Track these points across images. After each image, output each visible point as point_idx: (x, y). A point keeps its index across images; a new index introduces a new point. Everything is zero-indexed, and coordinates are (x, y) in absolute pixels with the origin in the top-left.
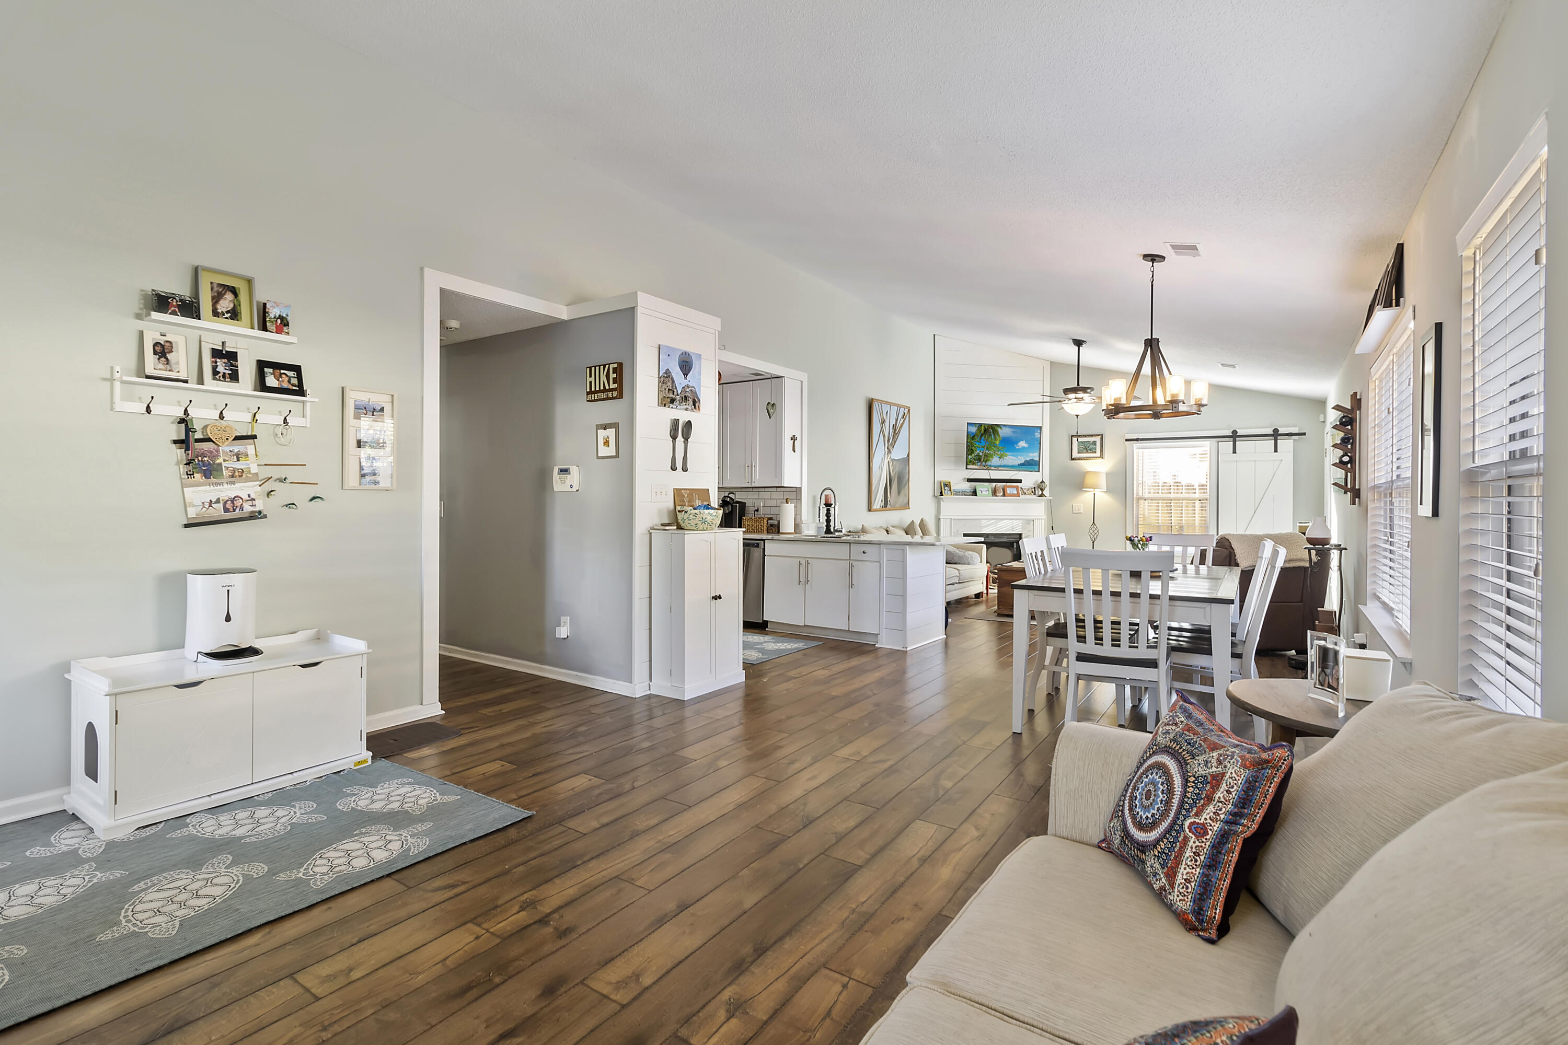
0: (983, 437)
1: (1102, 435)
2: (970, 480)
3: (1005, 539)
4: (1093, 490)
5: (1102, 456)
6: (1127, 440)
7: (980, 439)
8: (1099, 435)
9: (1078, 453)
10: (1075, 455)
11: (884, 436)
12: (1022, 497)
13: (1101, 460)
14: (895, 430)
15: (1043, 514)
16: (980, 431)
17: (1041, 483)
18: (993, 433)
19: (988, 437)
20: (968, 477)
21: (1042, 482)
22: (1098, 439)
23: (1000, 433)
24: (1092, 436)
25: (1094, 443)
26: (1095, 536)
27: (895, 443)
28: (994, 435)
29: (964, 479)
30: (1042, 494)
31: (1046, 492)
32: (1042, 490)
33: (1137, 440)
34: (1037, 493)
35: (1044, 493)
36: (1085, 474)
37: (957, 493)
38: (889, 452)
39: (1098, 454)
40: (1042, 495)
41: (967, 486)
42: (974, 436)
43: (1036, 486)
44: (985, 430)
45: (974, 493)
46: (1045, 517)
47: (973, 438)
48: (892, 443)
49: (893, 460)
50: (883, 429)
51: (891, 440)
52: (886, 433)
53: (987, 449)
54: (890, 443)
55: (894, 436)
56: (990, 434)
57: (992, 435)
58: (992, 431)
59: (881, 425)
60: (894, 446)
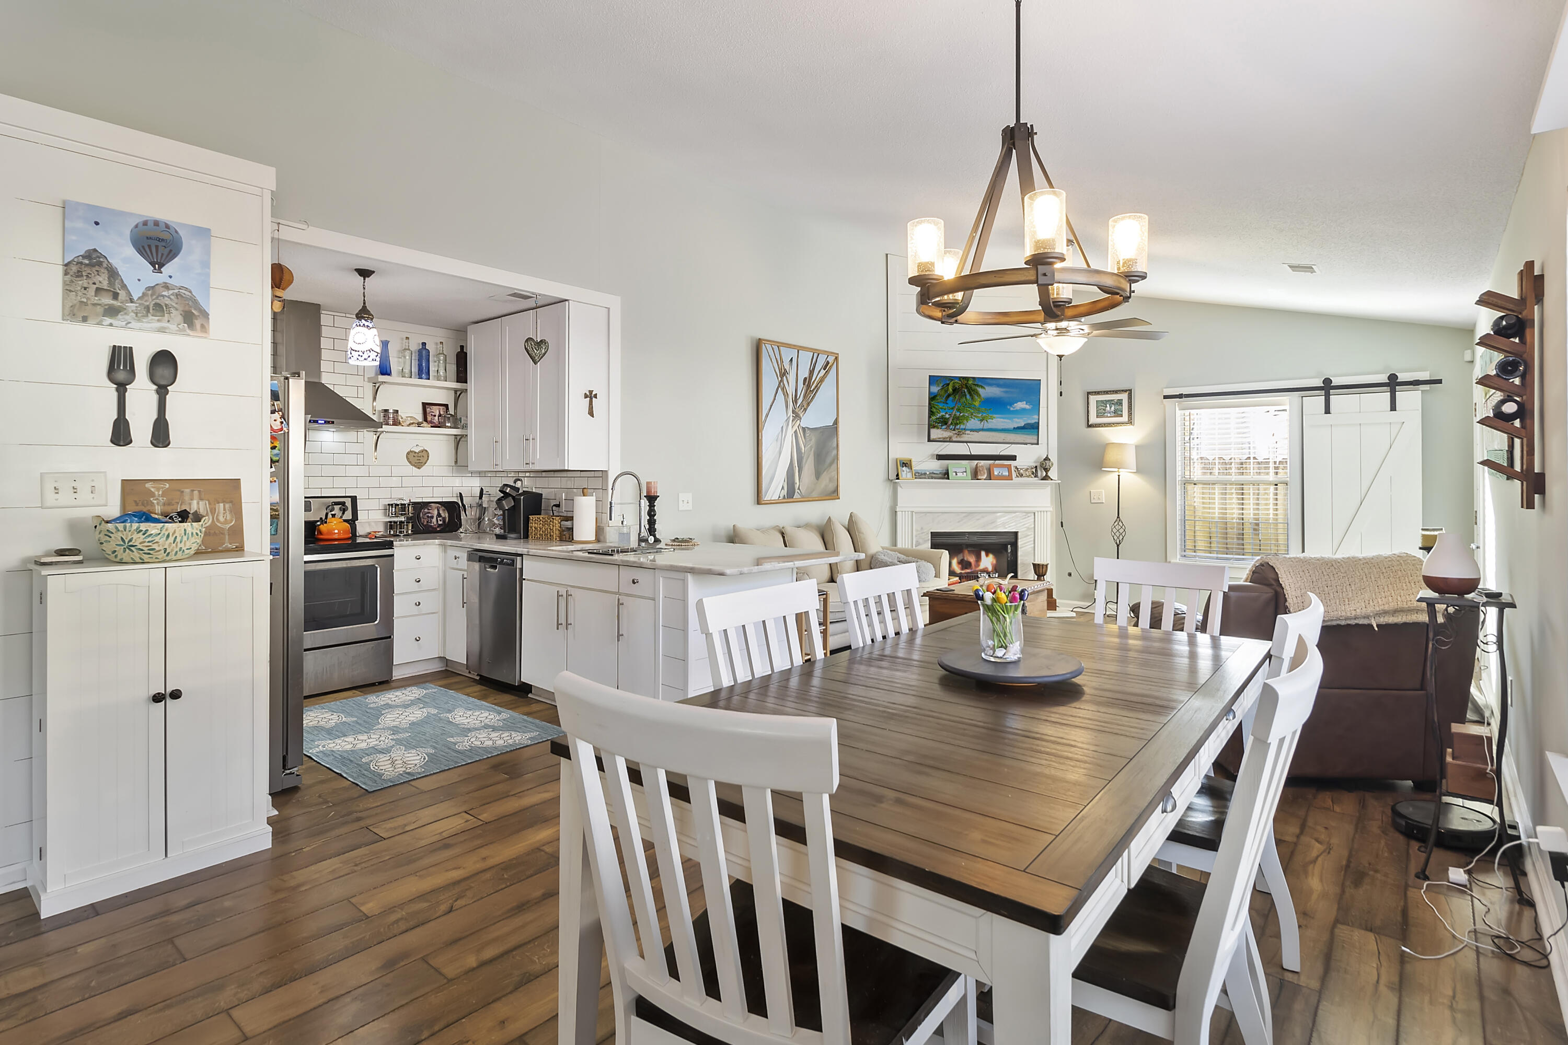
0: (952, 396)
1: (1131, 390)
2: (940, 457)
3: (993, 540)
4: (1116, 470)
5: (1130, 421)
6: (1165, 397)
7: (948, 399)
8: (1126, 391)
9: (1097, 417)
10: (1093, 419)
11: (786, 394)
12: (1016, 480)
13: (1129, 427)
14: (809, 386)
15: (1049, 505)
16: (948, 386)
17: (1045, 460)
18: (970, 393)
19: (961, 397)
20: (936, 453)
21: (1047, 459)
22: (1124, 397)
23: (979, 390)
24: (1116, 392)
25: (1120, 402)
26: (1121, 537)
27: (808, 404)
28: (971, 395)
29: (933, 455)
30: (1047, 475)
31: (1053, 473)
32: (1046, 470)
33: (1180, 396)
34: (1039, 475)
35: (1049, 474)
36: (1104, 447)
37: (920, 475)
38: (797, 416)
39: (1125, 418)
40: (1046, 478)
41: (937, 466)
42: (940, 390)
43: (1038, 465)
44: (954, 390)
45: (946, 475)
46: (1051, 509)
47: (935, 397)
48: (802, 405)
49: (804, 429)
50: (784, 384)
51: (799, 402)
52: (791, 390)
53: (958, 410)
54: (798, 406)
55: (805, 396)
56: (965, 392)
57: (967, 393)
58: (967, 387)
59: (780, 379)
60: (805, 410)
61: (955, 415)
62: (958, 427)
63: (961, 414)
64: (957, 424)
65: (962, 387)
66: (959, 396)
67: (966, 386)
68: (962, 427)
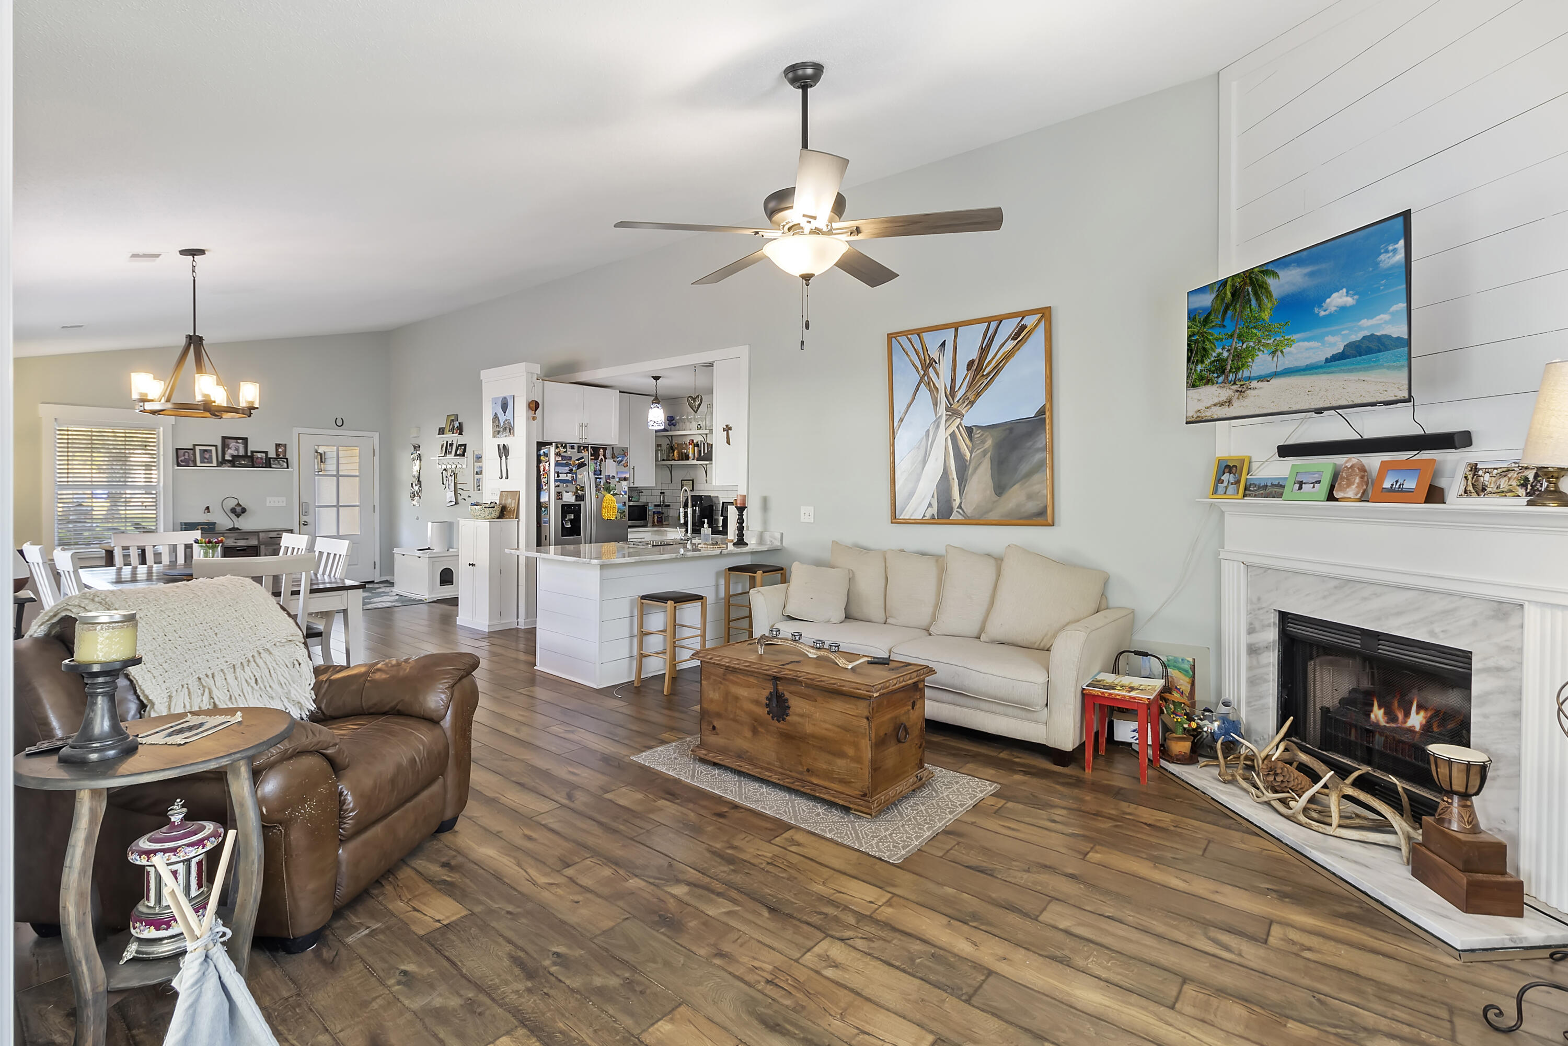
0: (1230, 313)
2: (1282, 451)
7: (1223, 320)
11: (933, 389)
14: (980, 368)
16: (1223, 299)
18: (1256, 294)
19: (1243, 308)
23: (1272, 288)
27: (978, 395)
28: (1258, 299)
38: (953, 413)
42: (1209, 314)
44: (1233, 295)
47: (1206, 321)
48: (965, 397)
49: (969, 430)
50: (929, 377)
51: (959, 395)
52: (942, 381)
53: (1242, 340)
54: (956, 400)
55: (970, 385)
56: (1248, 294)
57: (1252, 296)
58: (1252, 283)
59: (922, 373)
60: (972, 403)
61: (1236, 348)
62: (1239, 376)
63: (1244, 346)
64: (1238, 369)
65: (1245, 284)
66: (1240, 305)
67: (1251, 279)
68: (1246, 373)
